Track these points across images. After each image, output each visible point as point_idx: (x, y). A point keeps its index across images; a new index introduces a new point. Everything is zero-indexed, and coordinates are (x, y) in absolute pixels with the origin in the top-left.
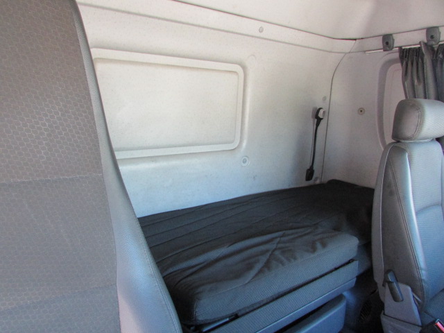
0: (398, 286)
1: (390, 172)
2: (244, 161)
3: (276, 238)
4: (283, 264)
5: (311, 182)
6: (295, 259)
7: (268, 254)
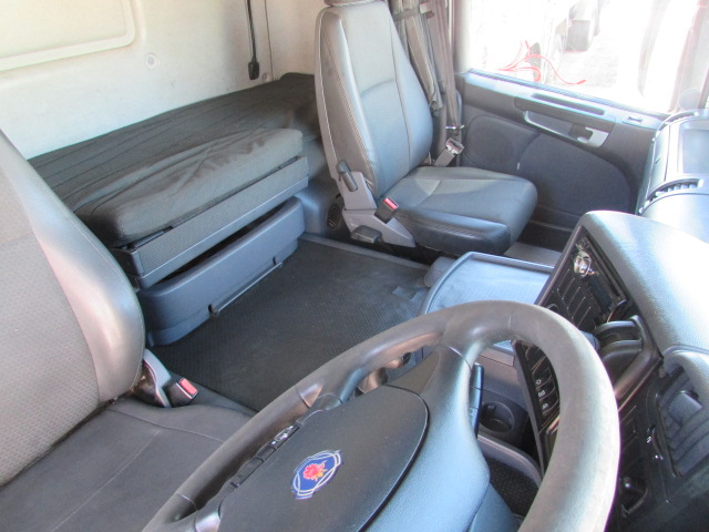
0: (351, 175)
1: (327, 50)
2: (151, 62)
3: (206, 149)
4: (214, 169)
5: (258, 81)
6: (228, 162)
7: (197, 165)
